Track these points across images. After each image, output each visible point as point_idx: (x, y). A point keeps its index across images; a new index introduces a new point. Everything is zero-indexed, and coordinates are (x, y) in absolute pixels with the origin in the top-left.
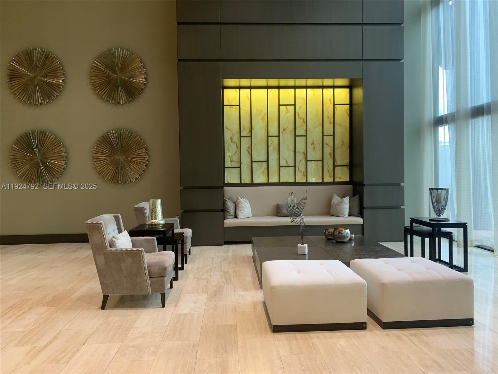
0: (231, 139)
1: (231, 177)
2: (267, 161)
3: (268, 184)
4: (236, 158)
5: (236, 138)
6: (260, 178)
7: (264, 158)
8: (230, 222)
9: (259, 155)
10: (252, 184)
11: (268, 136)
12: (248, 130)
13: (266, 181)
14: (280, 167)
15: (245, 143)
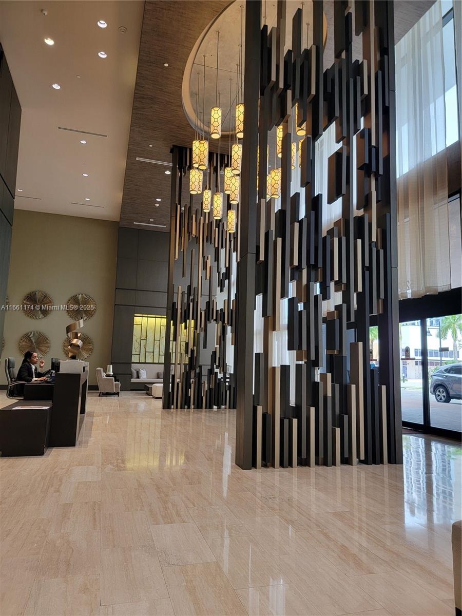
0: (136, 340)
1: (135, 359)
2: (154, 352)
3: (153, 363)
4: (138, 350)
5: (139, 341)
6: (149, 360)
7: (152, 350)
8: (133, 380)
9: (150, 349)
10: (145, 363)
11: (155, 340)
12: (145, 337)
13: (152, 362)
14: (159, 355)
15: (143, 342)
